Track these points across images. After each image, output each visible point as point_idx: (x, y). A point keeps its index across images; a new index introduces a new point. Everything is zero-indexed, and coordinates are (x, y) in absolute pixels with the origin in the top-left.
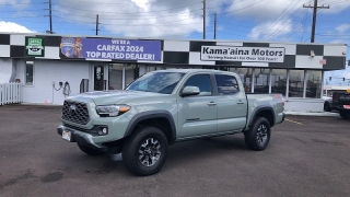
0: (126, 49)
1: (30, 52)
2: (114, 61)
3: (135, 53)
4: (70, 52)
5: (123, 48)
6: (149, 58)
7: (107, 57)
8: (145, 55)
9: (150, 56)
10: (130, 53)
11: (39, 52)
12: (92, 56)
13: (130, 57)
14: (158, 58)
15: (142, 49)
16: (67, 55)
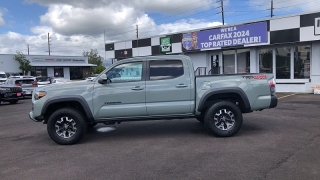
0: (233, 35)
1: (163, 50)
2: (224, 49)
3: (242, 38)
4: (189, 45)
5: (230, 35)
6: (255, 41)
7: (217, 46)
8: (251, 38)
9: (256, 39)
10: (237, 38)
11: (168, 49)
12: (206, 46)
13: (237, 42)
14: (264, 40)
15: (248, 33)
16: (187, 48)
